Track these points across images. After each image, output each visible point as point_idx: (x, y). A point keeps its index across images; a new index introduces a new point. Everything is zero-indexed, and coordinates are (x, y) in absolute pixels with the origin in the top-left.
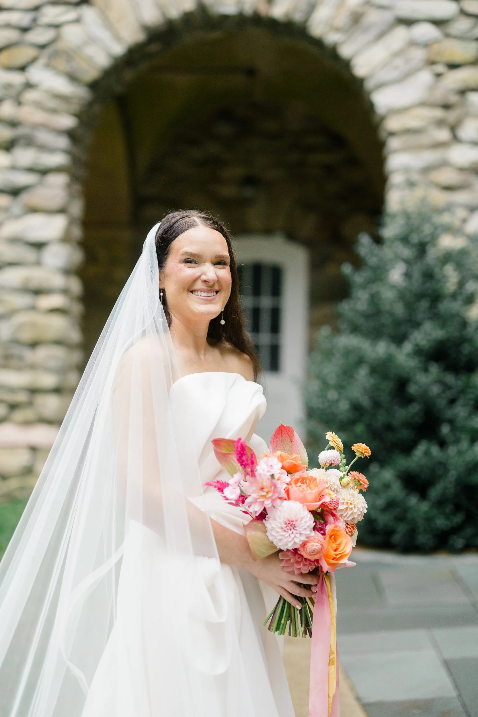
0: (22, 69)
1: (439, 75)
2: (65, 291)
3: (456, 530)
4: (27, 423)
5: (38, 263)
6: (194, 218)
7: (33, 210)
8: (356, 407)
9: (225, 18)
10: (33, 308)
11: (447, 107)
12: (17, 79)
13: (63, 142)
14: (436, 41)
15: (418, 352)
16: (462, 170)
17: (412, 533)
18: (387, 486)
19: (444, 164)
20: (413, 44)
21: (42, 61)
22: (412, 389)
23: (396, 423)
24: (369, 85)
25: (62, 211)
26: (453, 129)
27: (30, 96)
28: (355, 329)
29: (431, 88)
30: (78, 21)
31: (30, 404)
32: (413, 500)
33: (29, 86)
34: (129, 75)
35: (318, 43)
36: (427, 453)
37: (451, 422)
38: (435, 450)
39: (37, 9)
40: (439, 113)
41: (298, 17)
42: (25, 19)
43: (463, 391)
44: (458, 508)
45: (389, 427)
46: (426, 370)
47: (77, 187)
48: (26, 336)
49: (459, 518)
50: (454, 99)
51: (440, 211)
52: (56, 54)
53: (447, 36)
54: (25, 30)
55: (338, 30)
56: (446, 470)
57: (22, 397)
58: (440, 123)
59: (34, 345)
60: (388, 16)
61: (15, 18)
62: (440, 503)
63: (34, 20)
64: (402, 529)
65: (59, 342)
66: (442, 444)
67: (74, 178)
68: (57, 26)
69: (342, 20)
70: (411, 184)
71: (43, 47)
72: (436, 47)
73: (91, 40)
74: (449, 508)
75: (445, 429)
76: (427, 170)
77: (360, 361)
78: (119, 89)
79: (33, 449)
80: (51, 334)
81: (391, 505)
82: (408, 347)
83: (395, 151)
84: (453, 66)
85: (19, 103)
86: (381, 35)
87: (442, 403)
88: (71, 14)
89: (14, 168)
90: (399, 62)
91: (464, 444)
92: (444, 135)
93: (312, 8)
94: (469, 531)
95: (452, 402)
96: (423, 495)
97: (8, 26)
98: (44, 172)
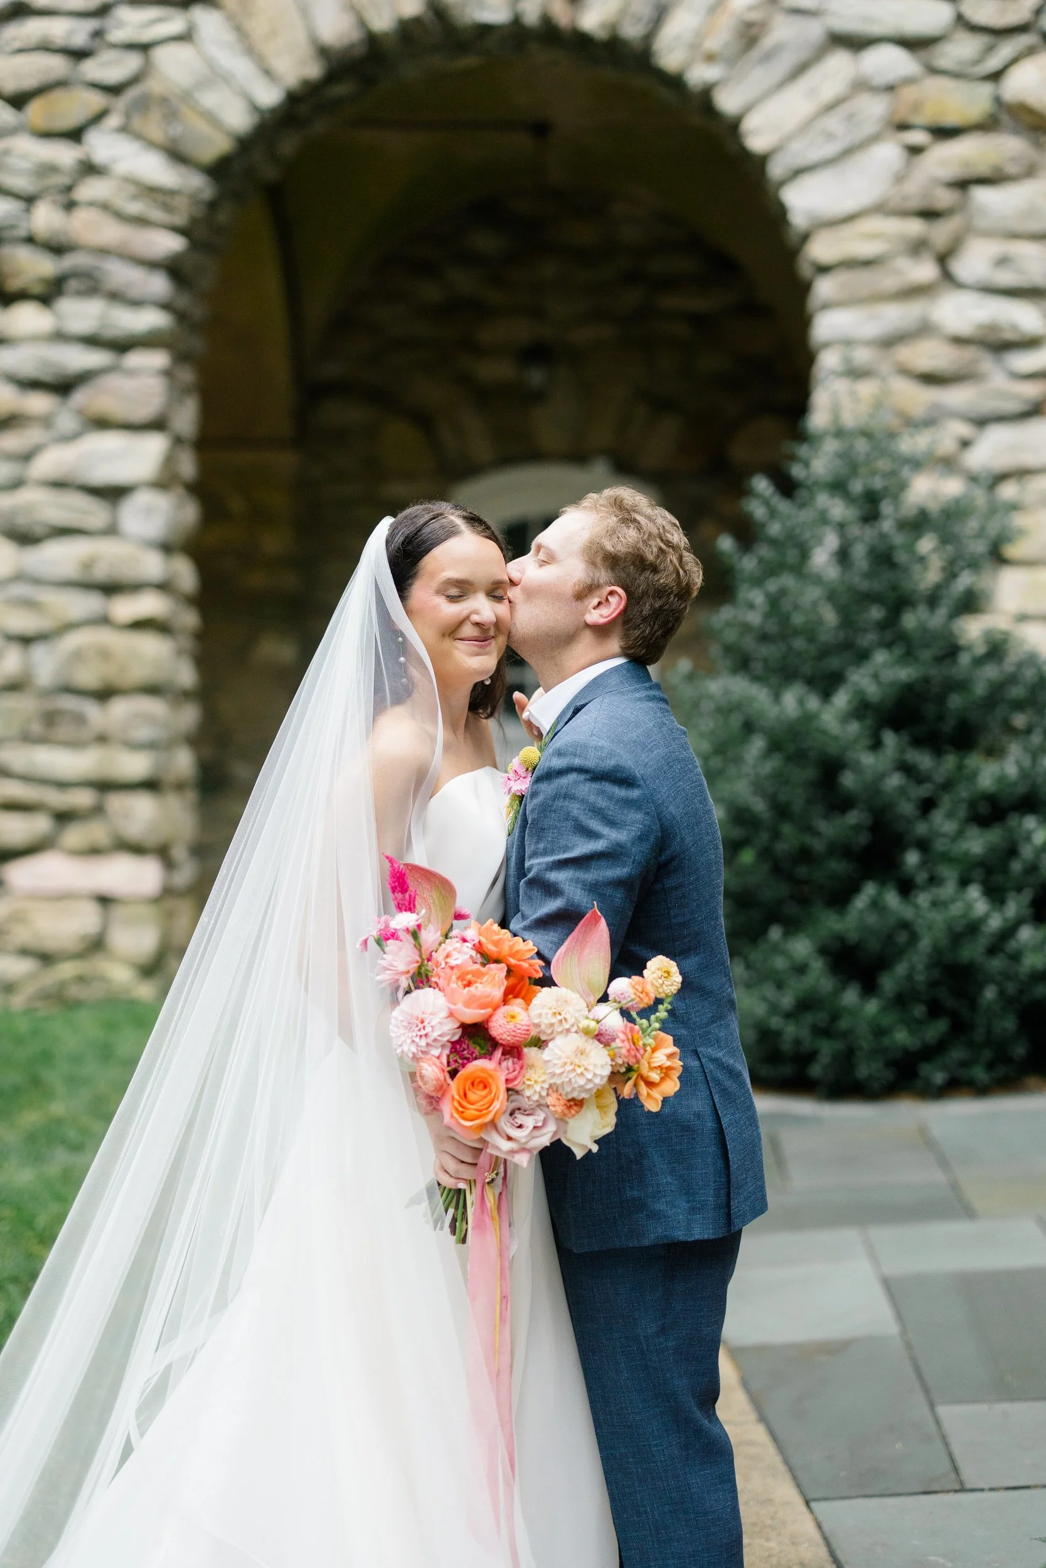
0: (75, 135)
1: (915, 151)
2: (164, 587)
3: (931, 1052)
4: (94, 851)
5: (111, 531)
6: (452, 518)
7: (102, 424)
8: (740, 816)
9: (485, 30)
10: (104, 620)
11: (929, 214)
12: (65, 155)
13: (159, 285)
14: (909, 81)
15: (862, 709)
16: (959, 341)
17: (848, 1057)
18: (801, 969)
19: (924, 330)
20: (861, 86)
21: (113, 121)
22: (848, 780)
23: (818, 845)
24: (776, 169)
25: (157, 425)
26: (943, 259)
27: (90, 190)
28: (742, 663)
29: (900, 178)
30: (185, 37)
31: (98, 811)
32: (851, 996)
33: (89, 169)
34: (289, 145)
35: (675, 82)
36: (876, 905)
37: (923, 845)
38: (892, 899)
39: (102, 11)
40: (915, 227)
41: (632, 31)
42: (78, 33)
43: (947, 786)
44: (935, 1010)
45: (805, 855)
46: (876, 745)
47: (187, 375)
48: (88, 676)
49: (937, 1029)
50: (944, 198)
51: (915, 424)
52: (143, 105)
53: (933, 71)
54: (79, 55)
55: (710, 58)
56: (914, 937)
57: (83, 799)
58: (917, 247)
59: (104, 694)
60: (815, 30)
61: (58, 29)
62: (901, 1001)
63: (98, 34)
64: (827, 1049)
65: (152, 690)
66: (906, 888)
67: (181, 357)
68: (144, 48)
69: (720, 38)
70: (856, 373)
71: (114, 90)
72: (909, 94)
73: (216, 76)
74: (919, 1011)
75: (912, 858)
76: (889, 342)
77: (749, 727)
78: (270, 173)
79: (105, 901)
80: (139, 673)
81: (806, 1004)
82: (842, 699)
83: (826, 306)
84: (944, 133)
85: (70, 206)
86: (800, 70)
87: (907, 808)
88: (174, 23)
89: (60, 337)
90: (833, 122)
91: (949, 889)
92: (925, 271)
93: (660, 16)
94: (957, 1054)
95: (927, 806)
96: (869, 988)
97: (45, 47)
98: (122, 346)
